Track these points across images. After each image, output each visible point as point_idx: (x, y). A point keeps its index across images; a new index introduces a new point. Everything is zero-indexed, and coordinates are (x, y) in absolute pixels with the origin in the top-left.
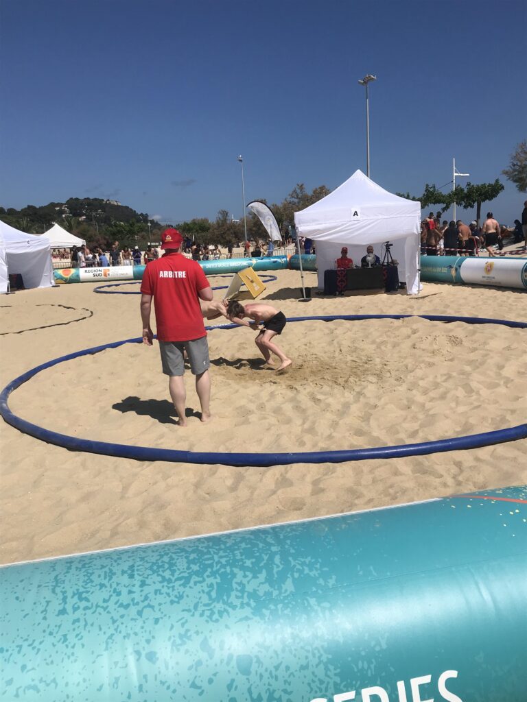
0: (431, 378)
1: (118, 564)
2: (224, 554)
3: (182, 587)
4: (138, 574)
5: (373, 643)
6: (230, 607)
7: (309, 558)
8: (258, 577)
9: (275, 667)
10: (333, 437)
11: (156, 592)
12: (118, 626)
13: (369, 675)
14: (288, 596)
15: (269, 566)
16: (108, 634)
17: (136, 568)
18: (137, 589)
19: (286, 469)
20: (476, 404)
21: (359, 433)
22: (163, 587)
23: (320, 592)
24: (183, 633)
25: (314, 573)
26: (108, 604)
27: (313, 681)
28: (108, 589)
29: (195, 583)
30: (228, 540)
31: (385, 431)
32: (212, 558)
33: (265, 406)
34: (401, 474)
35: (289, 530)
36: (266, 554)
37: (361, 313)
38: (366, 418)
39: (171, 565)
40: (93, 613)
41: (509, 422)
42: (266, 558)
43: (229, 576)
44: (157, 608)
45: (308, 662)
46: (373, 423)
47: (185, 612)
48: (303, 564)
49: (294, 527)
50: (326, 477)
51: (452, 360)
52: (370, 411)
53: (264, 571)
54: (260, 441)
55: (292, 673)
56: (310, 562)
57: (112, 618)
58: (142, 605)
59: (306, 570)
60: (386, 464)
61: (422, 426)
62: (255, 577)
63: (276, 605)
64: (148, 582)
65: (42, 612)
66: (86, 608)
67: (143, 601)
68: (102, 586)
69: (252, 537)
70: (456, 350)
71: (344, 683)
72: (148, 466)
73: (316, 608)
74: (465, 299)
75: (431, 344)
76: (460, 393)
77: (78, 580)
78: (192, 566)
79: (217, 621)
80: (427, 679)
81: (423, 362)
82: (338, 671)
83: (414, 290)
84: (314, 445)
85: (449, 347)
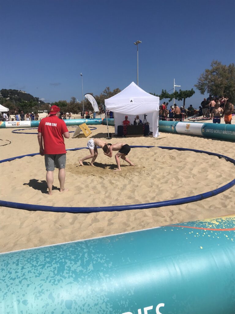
0: (162, 174)
1: (11, 259)
2: (62, 253)
3: (41, 269)
4: (21, 264)
5: (127, 293)
6: (63, 278)
7: (101, 255)
8: (77, 264)
9: (83, 305)
10: (118, 200)
11: (29, 272)
12: (9, 288)
13: (126, 307)
14: (90, 272)
15: (82, 259)
16: (5, 292)
17: (20, 261)
18: (19, 271)
19: (97, 214)
20: (180, 185)
21: (130, 198)
22: (32, 269)
23: (105, 269)
24: (40, 291)
25: (103, 261)
26: (5, 278)
27: (100, 311)
28: (6, 271)
29: (48, 267)
30: (64, 247)
31: (141, 197)
32: (56, 255)
33: (89, 186)
34: (147, 216)
35: (92, 242)
36: (81, 253)
37: (133, 145)
38: (133, 191)
39: (37, 259)
41: (194, 193)
42: (81, 254)
43: (64, 264)
44: (29, 279)
45: (98, 302)
46: (136, 193)
47: (42, 281)
48: (98, 257)
49: (95, 241)
50: (114, 218)
51: (171, 166)
52: (135, 188)
53: (80, 261)
54: (85, 202)
55: (91, 308)
56: (101, 256)
57: (7, 285)
59: (99, 260)
60: (141, 212)
61: (157, 195)
62: (76, 264)
63: (84, 276)
64: (25, 267)
67: (22, 277)
68: (3, 270)
69: (76, 245)
70: (173, 161)
71: (114, 311)
72: (33, 213)
73: (103, 277)
74: (178, 140)
75: (162, 159)
76: (174, 180)
78: (46, 259)
79: (57, 284)
80: (151, 308)
81: (158, 167)
82: (112, 305)
83: (156, 136)
84: (110, 203)
85: (170, 161)
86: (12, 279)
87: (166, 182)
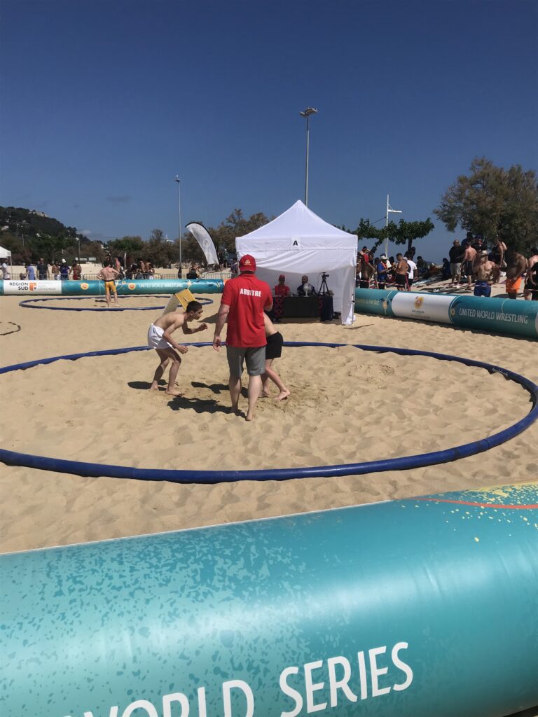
0: (365, 404)
1: (107, 553)
2: (205, 545)
3: (168, 572)
4: (127, 562)
5: (338, 621)
6: (213, 589)
7: (281, 548)
8: (236, 564)
9: (254, 640)
10: (276, 457)
11: (145, 576)
12: (112, 606)
13: (335, 646)
14: (265, 580)
15: (246, 555)
16: (104, 612)
17: (124, 556)
18: (127, 573)
19: (232, 486)
20: (408, 429)
21: (301, 453)
22: (151, 572)
23: (292, 576)
24: (172, 611)
25: (286, 561)
26: (102, 586)
27: (287, 652)
28: (100, 573)
29: (181, 569)
30: (205, 533)
31: (324, 452)
32: (194, 548)
33: (208, 426)
34: (341, 492)
35: (261, 525)
36: (243, 545)
37: (298, 340)
38: (307, 440)
39: (157, 554)
40: (89, 594)
41: (439, 446)
42: (243, 547)
43: (211, 563)
44: (147, 590)
45: (283, 637)
46: (313, 444)
47: (173, 594)
48: (277, 553)
49: (265, 523)
50: (271, 494)
51: (385, 388)
52: (310, 433)
53: (242, 558)
54: (205, 459)
55: (269, 646)
56: (282, 551)
57: (106, 598)
58: (133, 588)
59: (280, 558)
60: (327, 482)
61: (359, 448)
62: (234, 563)
63: (254, 588)
64: (137, 567)
65: (40, 593)
66: (81, 590)
67: (134, 584)
68: (94, 571)
69: (228, 531)
70: (388, 378)
71: (313, 654)
72: (92, 481)
73: (289, 590)
74: (396, 331)
75: (365, 372)
76: (394, 418)
77: (71, 566)
78: (176, 554)
79: (202, 601)
80: (382, 650)
81: (358, 389)
82: (308, 643)
83: (349, 321)
84: (259, 465)
85: (382, 376)
86: (114, 588)
87: (377, 422)
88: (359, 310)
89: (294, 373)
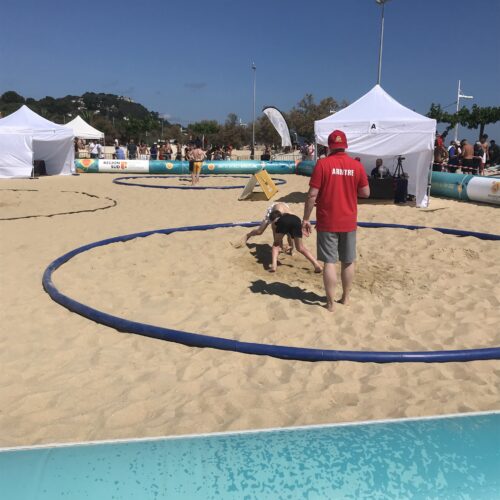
0: (454, 289)
10: (372, 338)
19: (333, 365)
21: (396, 336)
31: (420, 336)
34: (445, 379)
37: (374, 221)
38: (401, 322)
46: (408, 327)
47: (347, 498)
50: (373, 376)
51: (472, 272)
52: (402, 316)
54: (301, 336)
60: (429, 368)
61: (456, 334)
63: (432, 498)
70: (474, 263)
74: (473, 215)
75: (448, 256)
76: (487, 304)
81: (444, 272)
83: (424, 204)
84: (356, 345)
85: (466, 260)
87: (471, 307)
88: (435, 193)
89: (376, 255)
